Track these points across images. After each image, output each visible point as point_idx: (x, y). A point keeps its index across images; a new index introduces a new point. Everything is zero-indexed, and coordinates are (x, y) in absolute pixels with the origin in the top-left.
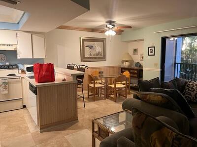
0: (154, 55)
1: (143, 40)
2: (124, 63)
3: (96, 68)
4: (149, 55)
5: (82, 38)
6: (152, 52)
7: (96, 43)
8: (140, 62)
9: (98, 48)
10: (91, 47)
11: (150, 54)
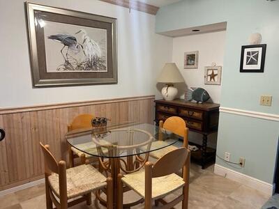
0: (262, 70)
1: (221, 27)
2: (164, 90)
3: (87, 105)
4: (242, 70)
5: (31, 8)
6: (252, 62)
7: (84, 30)
8: (206, 88)
9: (92, 46)
10: (69, 42)
11: (245, 67)
